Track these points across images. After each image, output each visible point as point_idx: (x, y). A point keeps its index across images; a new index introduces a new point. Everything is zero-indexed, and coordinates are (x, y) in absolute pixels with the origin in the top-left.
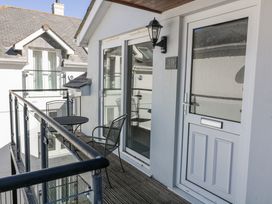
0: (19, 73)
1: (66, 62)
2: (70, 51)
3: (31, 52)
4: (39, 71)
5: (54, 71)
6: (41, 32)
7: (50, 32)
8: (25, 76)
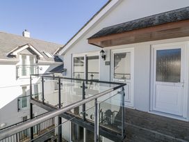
0: (14, 67)
1: (39, 61)
2: (41, 56)
3: (20, 56)
4: (24, 65)
5: (32, 66)
6: (27, 46)
7: (31, 47)
8: (17, 68)
